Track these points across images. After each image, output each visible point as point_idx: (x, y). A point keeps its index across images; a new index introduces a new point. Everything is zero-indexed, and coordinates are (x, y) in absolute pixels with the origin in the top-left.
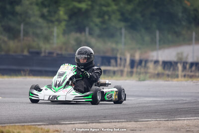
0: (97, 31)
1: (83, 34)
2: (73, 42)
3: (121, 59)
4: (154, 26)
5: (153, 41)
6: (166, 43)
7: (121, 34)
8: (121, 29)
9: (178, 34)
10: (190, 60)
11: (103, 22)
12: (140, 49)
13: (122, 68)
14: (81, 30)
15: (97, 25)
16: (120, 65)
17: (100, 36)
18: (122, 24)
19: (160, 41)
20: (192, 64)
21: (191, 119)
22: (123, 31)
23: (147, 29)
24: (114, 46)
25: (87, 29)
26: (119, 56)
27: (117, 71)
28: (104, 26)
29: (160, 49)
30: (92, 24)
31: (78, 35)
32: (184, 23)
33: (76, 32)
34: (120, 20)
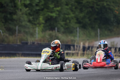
0: (62, 29)
1: (54, 31)
2: (48, 36)
3: (77, 46)
4: (97, 26)
5: (96, 35)
6: (104, 36)
7: (77, 31)
8: (77, 28)
9: (111, 31)
10: (119, 46)
11: (66, 24)
12: (88, 40)
13: (77, 51)
14: (52, 29)
15: (62, 26)
16: (77, 50)
17: (64, 33)
18: (77, 25)
19: (100, 35)
23: (93, 28)
24: (72, 38)
25: (56, 28)
26: (76, 44)
27: (75, 53)
28: (67, 27)
30: (59, 26)
31: (51, 32)
32: (115, 24)
33: (50, 30)
34: (76, 23)
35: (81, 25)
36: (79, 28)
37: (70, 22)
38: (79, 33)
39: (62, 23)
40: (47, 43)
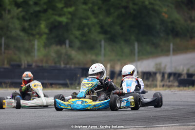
0: (77, 43)
1: (64, 46)
2: (53, 55)
4: (133, 38)
5: (132, 53)
6: (144, 55)
7: (101, 46)
8: (100, 41)
9: (156, 46)
10: (168, 70)
11: (83, 35)
12: (119, 60)
14: (61, 42)
15: (76, 38)
17: (80, 49)
18: (102, 36)
19: (139, 52)
20: (170, 75)
21: (169, 126)
22: (103, 43)
23: (127, 41)
24: (94, 57)
25: (67, 42)
28: (84, 39)
29: (139, 60)
30: (72, 37)
31: (59, 47)
32: (162, 35)
33: (57, 45)
34: (100, 33)
35: (108, 36)
36: (105, 41)
37: (90, 31)
38: (105, 49)
39: (78, 33)
40: (53, 65)
